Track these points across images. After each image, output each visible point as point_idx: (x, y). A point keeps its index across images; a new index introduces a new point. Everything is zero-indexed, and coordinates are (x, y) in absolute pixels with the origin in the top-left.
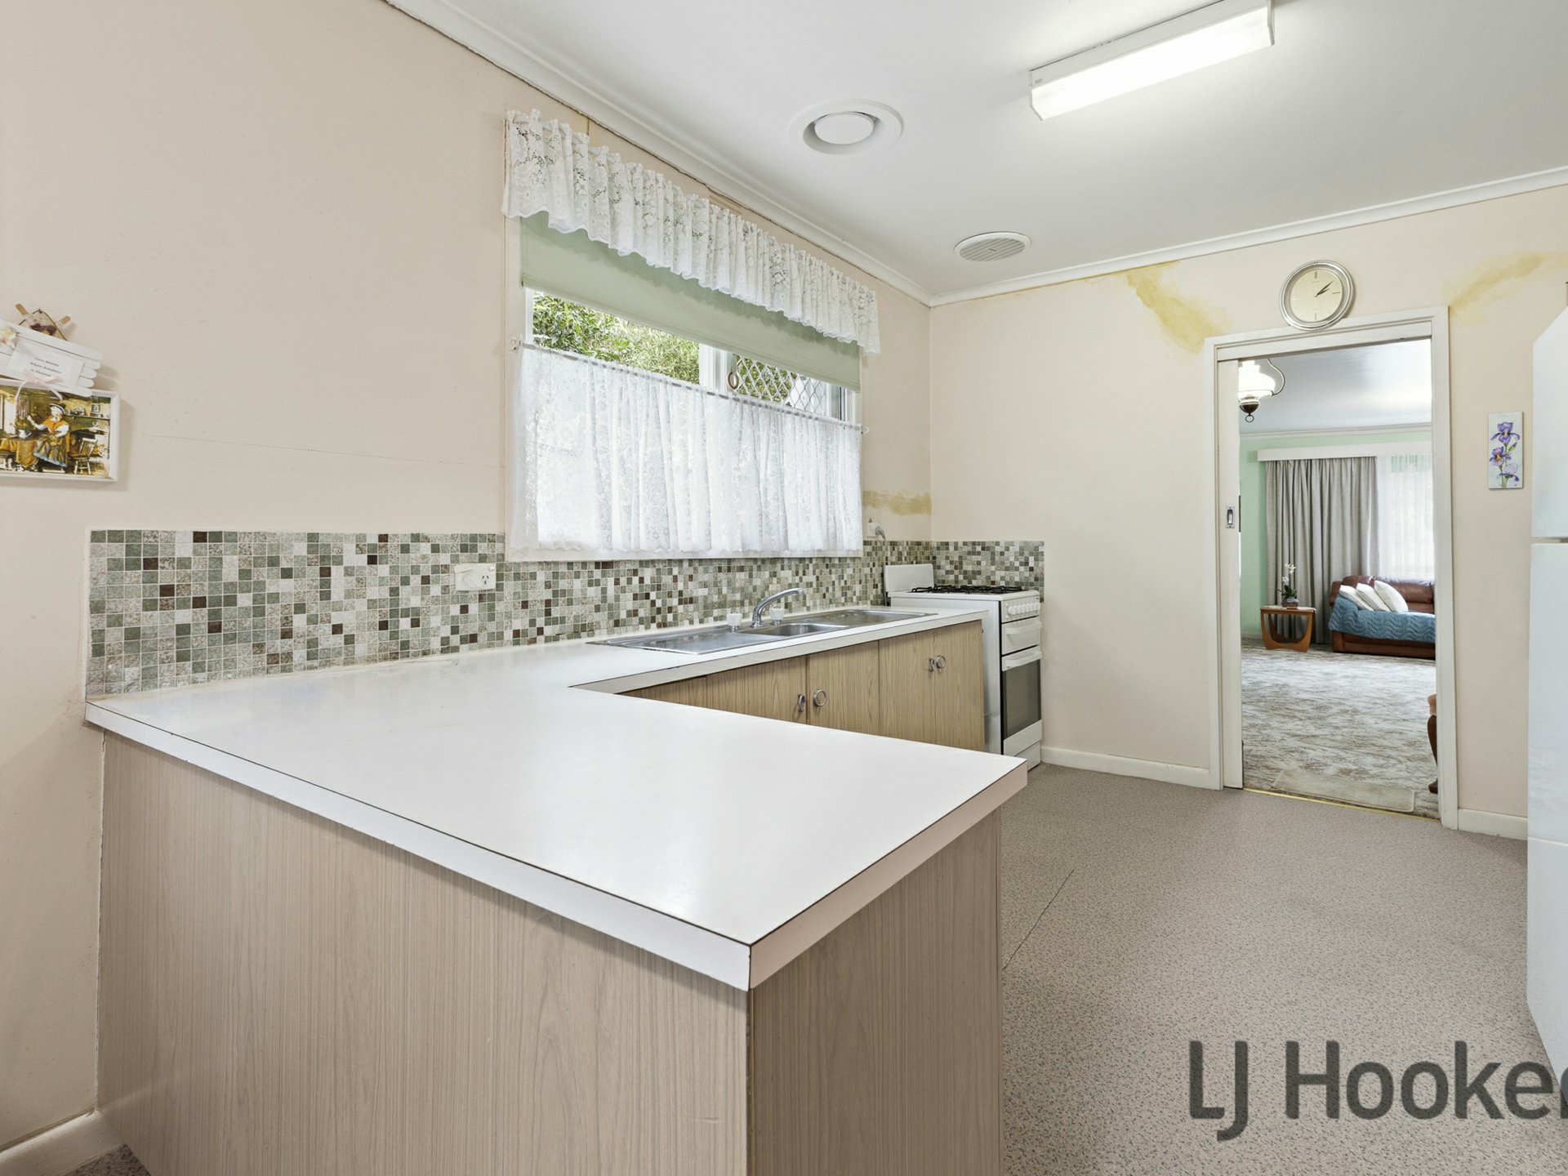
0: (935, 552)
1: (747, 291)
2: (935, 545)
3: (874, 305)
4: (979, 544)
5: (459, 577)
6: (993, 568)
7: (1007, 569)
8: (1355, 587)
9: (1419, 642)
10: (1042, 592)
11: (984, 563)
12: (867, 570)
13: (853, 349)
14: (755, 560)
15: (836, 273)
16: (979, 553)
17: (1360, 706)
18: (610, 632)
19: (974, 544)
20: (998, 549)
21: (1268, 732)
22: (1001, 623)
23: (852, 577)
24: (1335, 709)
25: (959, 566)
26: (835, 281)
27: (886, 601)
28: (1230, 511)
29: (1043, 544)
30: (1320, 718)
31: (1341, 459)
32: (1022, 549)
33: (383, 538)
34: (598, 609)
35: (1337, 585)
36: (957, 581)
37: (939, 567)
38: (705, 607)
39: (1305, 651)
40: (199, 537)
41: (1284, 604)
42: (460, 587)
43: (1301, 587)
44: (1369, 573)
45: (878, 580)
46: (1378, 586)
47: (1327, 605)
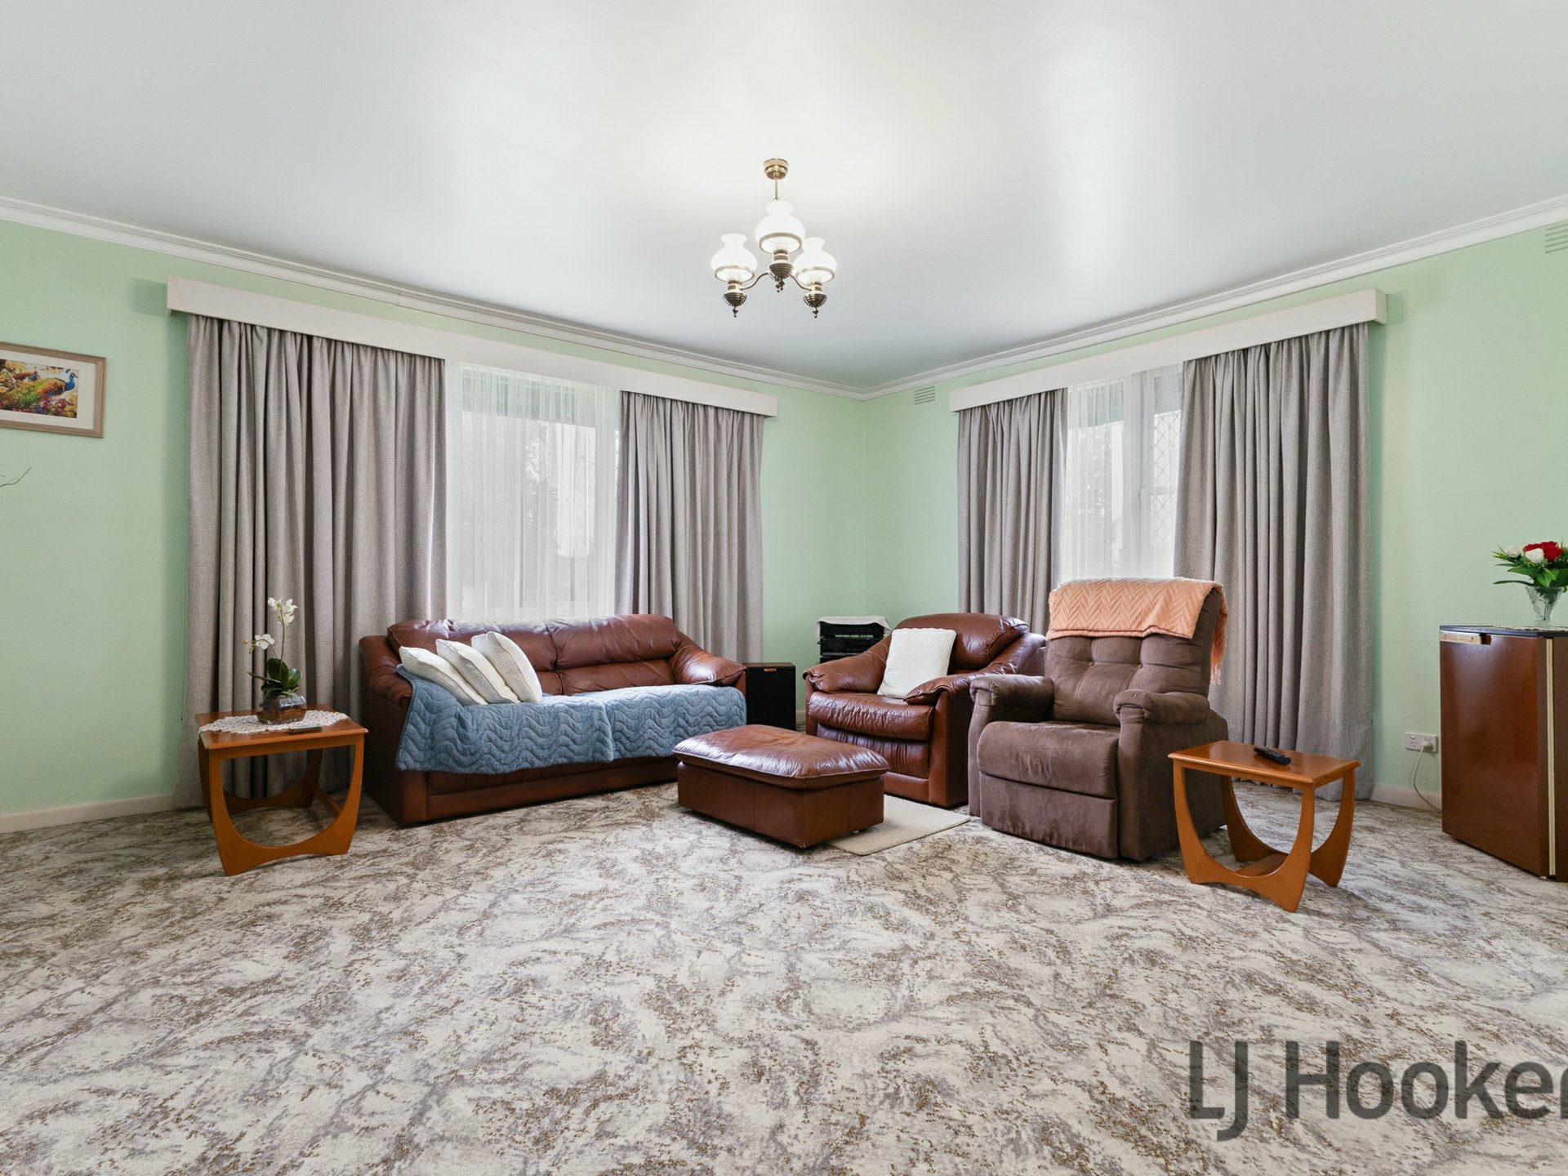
9: (578, 764)
31: (375, 349)
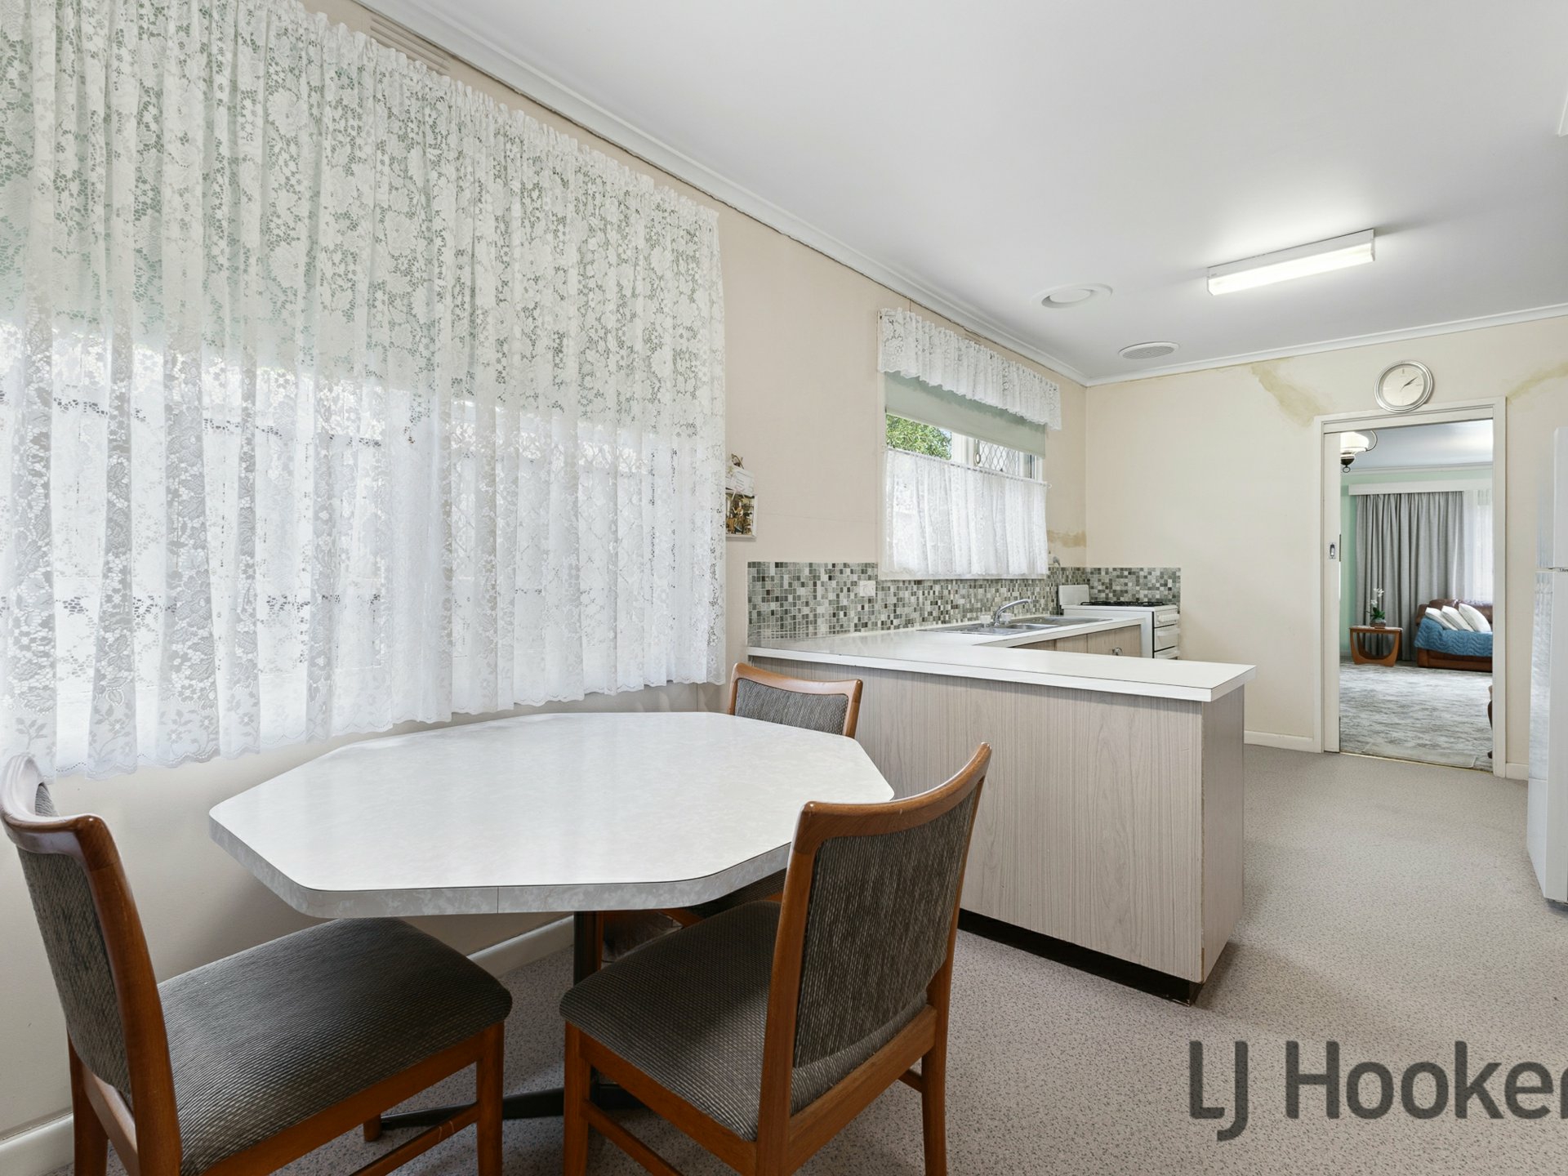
0: (1089, 576)
1: (992, 399)
2: (1089, 570)
3: (1058, 394)
4: (1126, 569)
5: (862, 588)
6: (1138, 588)
7: (1149, 589)
8: (1440, 609)
10: (1179, 606)
11: (1130, 584)
12: (1048, 589)
13: (1041, 428)
14: (987, 580)
15: (1037, 376)
16: (1126, 577)
17: (1439, 705)
18: (921, 625)
19: (1122, 569)
20: (1142, 574)
21: (1359, 720)
22: (1153, 628)
23: (1039, 593)
24: (1417, 707)
25: (1109, 586)
26: (1037, 381)
27: (1059, 611)
28: (1332, 546)
29: (1179, 569)
30: (1403, 713)
31: (1429, 493)
32: (1162, 573)
33: (834, 565)
34: (915, 610)
35: (1423, 608)
36: (1107, 598)
37: (1092, 588)
38: (964, 611)
39: (1391, 666)
40: (777, 565)
41: (1372, 624)
42: (861, 595)
43: (1389, 609)
44: (1454, 596)
45: (1054, 595)
46: (1463, 608)
47: (1413, 626)
